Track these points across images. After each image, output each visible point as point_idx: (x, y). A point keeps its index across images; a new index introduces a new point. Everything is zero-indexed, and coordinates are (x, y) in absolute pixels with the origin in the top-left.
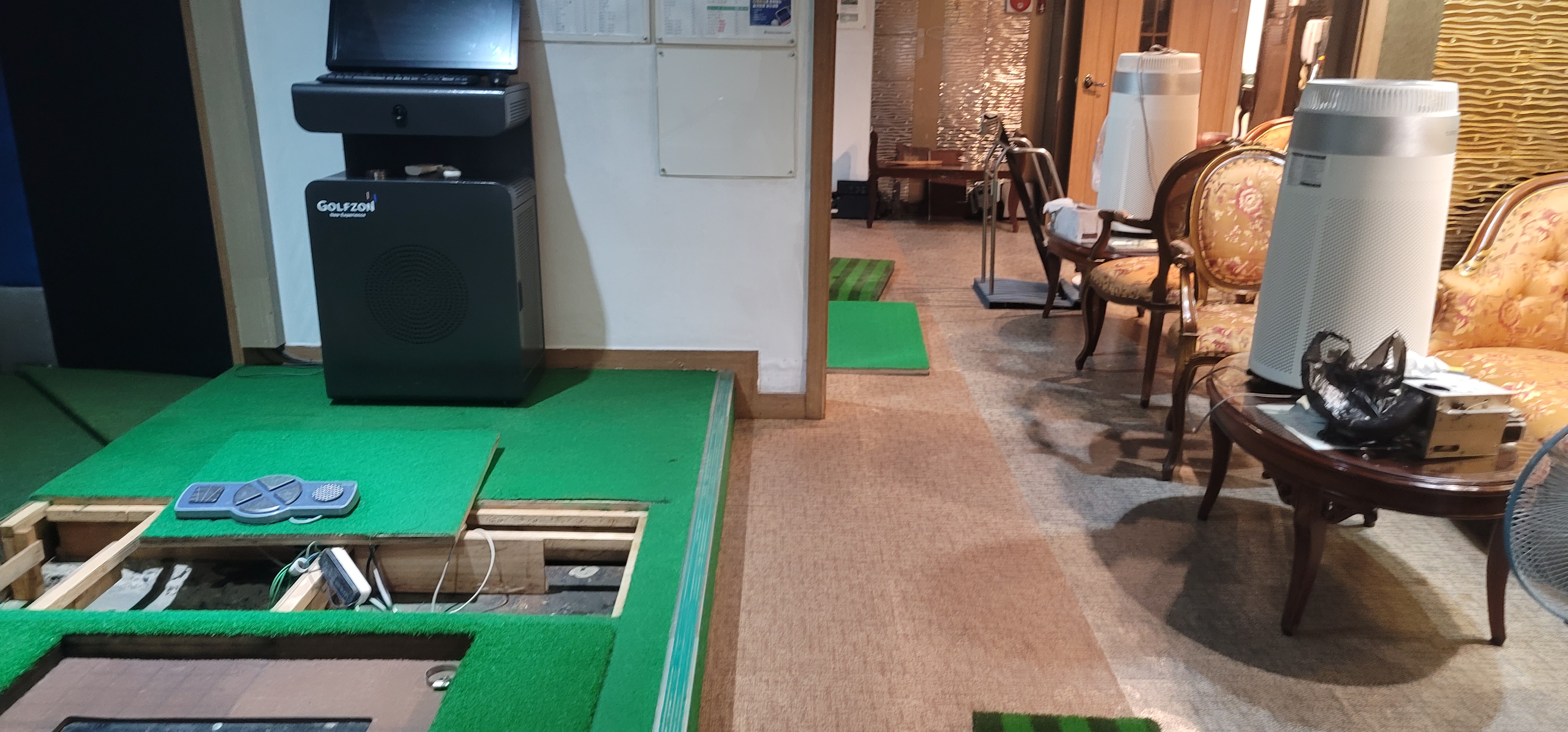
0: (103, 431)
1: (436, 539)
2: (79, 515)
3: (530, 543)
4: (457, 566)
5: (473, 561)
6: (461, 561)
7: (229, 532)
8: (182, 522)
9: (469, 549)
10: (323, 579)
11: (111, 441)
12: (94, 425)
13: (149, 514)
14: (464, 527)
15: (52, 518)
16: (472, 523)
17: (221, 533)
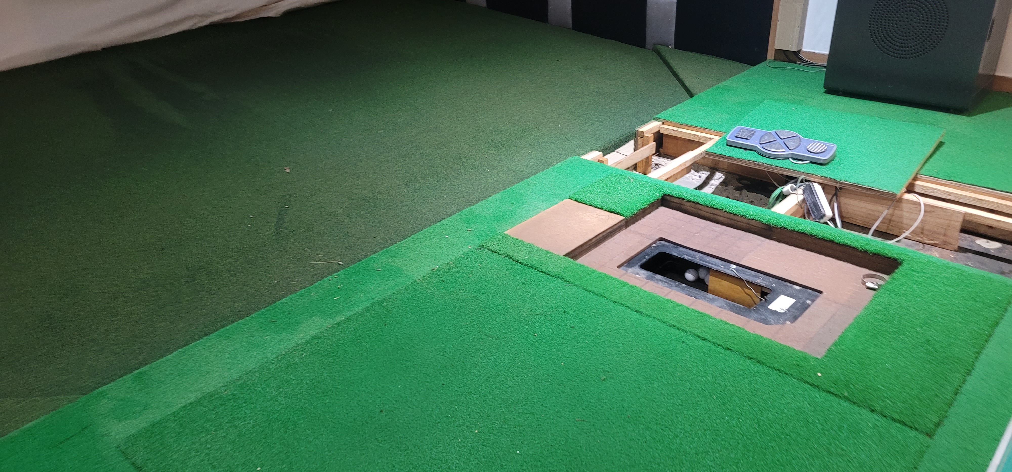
0: (691, 89)
1: (883, 193)
2: (676, 132)
3: (953, 212)
4: (892, 215)
5: (905, 214)
6: (897, 212)
7: (753, 159)
8: (729, 147)
9: (905, 206)
10: (804, 200)
11: (696, 94)
12: (687, 85)
13: (710, 139)
14: (905, 190)
15: (661, 132)
16: (910, 189)
17: (749, 159)
